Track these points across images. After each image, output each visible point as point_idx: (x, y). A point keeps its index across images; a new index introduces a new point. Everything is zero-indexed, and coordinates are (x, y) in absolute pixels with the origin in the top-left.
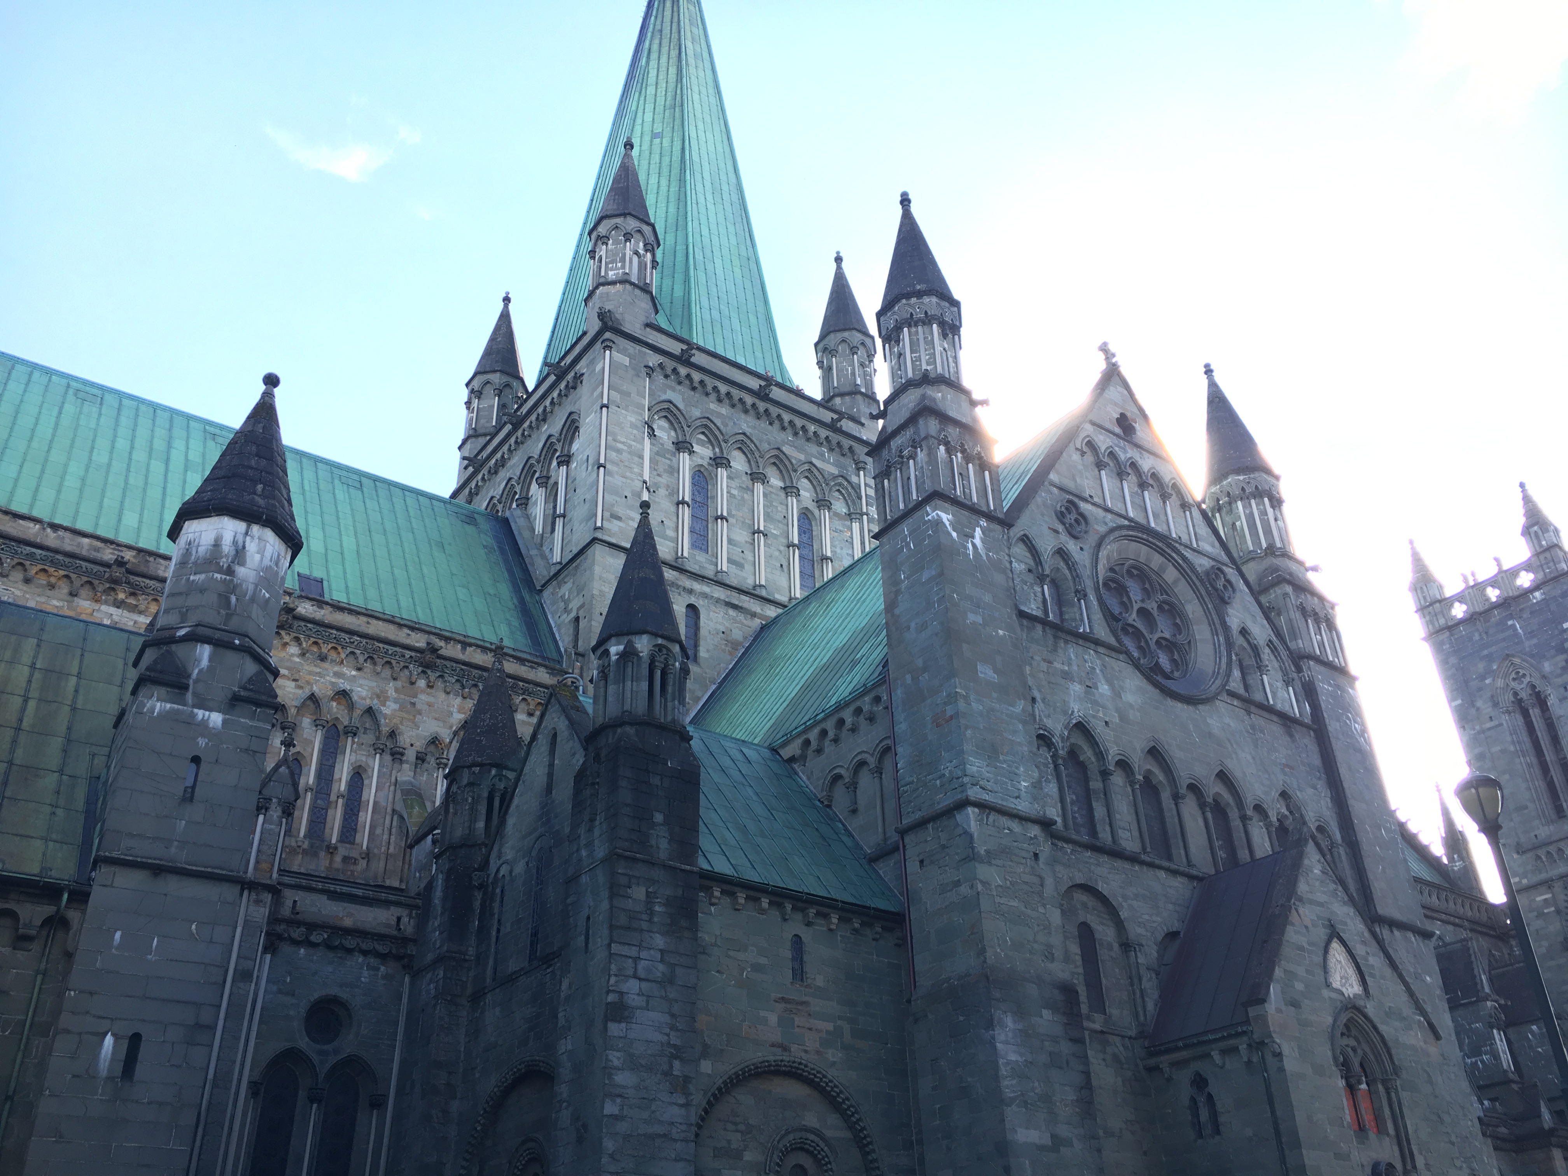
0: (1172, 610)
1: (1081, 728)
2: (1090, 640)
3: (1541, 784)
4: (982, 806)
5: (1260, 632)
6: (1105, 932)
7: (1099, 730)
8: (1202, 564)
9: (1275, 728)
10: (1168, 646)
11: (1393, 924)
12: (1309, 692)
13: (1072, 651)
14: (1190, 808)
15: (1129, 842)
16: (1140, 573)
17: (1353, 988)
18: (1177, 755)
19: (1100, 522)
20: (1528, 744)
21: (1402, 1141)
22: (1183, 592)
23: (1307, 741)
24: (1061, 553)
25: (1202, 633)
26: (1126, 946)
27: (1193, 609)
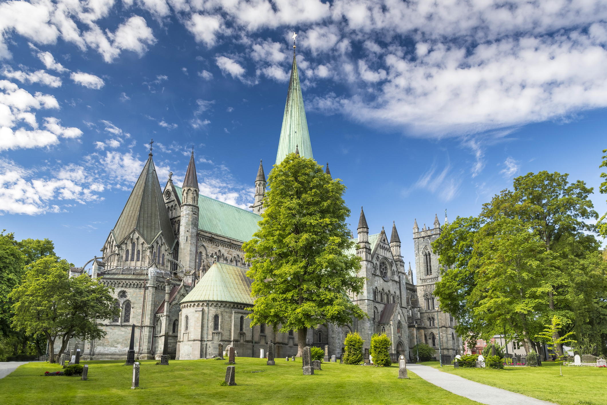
0: (386, 267)
1: (376, 288)
2: (378, 276)
3: (426, 269)
4: (368, 300)
5: (395, 269)
6: (376, 311)
7: (378, 288)
8: (390, 261)
9: (395, 283)
10: (385, 273)
11: (403, 308)
12: (399, 277)
13: (376, 277)
14: (385, 295)
15: (379, 301)
16: (383, 263)
17: (400, 319)
18: (385, 289)
19: (380, 257)
20: (426, 262)
21: (401, 334)
22: (388, 265)
23: (398, 284)
24: (376, 264)
25: (389, 271)
26: (378, 313)
27: (388, 267)
